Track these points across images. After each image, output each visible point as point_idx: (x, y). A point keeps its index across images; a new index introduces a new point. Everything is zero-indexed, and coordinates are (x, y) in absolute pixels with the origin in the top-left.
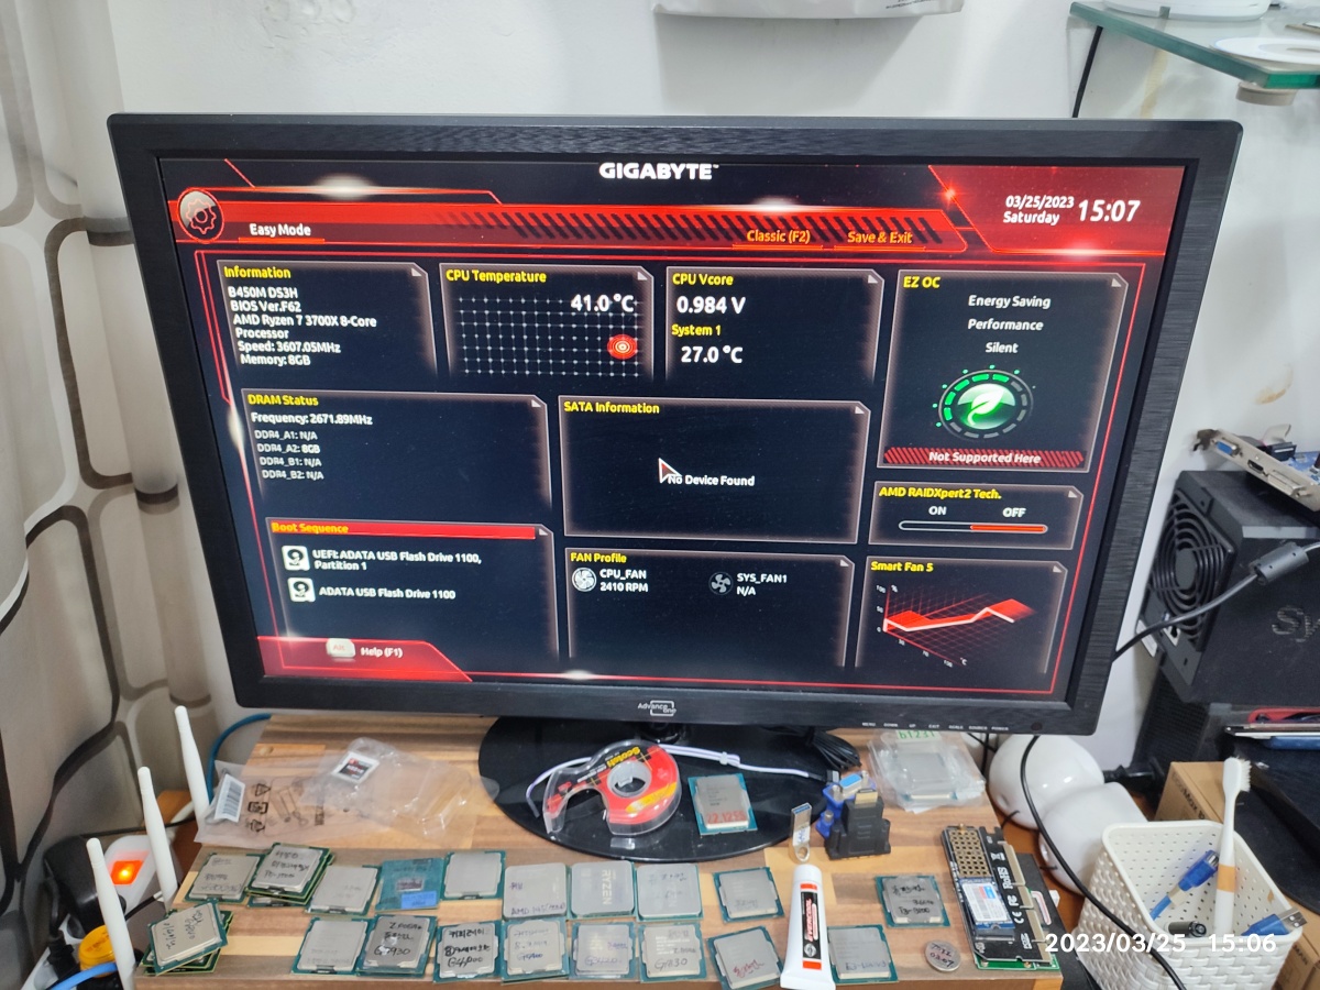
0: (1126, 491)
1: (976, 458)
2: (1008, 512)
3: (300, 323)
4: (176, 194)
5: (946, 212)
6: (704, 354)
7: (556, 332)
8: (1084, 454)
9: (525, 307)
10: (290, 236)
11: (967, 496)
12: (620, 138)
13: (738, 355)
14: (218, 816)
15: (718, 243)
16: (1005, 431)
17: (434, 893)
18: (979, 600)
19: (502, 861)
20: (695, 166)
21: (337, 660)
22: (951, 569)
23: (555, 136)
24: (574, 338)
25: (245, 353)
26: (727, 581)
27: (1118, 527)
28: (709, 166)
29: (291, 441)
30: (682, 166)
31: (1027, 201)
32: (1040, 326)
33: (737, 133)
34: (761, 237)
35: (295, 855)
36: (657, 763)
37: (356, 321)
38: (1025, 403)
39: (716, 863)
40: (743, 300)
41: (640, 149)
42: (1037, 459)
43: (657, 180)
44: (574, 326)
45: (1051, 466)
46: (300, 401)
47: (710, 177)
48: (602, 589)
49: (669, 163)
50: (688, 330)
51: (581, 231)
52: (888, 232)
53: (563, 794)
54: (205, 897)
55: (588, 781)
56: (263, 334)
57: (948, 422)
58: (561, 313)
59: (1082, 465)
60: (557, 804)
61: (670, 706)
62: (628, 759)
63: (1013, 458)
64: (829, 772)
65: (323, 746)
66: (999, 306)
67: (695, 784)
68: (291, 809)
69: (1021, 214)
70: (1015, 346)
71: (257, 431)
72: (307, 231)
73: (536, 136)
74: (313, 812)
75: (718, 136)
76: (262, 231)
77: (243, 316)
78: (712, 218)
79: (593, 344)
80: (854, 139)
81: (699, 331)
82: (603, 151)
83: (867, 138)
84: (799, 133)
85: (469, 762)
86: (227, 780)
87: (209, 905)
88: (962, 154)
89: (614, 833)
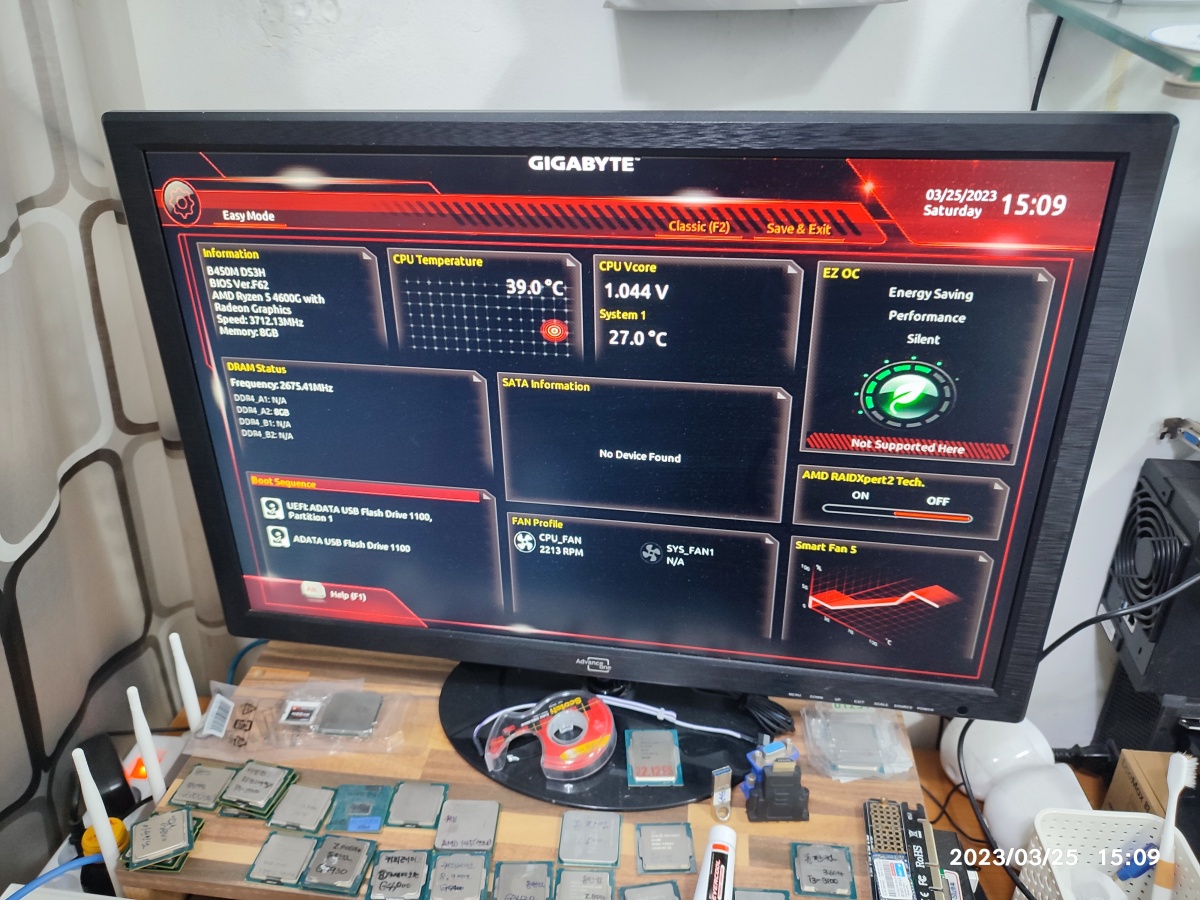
0: (1053, 485)
1: (899, 447)
2: (933, 501)
4: (159, 182)
5: (864, 204)
6: (630, 338)
7: (493, 313)
8: (1010, 447)
9: (464, 289)
10: (257, 222)
11: (890, 483)
12: (545, 133)
13: (663, 339)
14: (207, 731)
15: (643, 232)
16: (928, 421)
17: (379, 819)
18: (903, 584)
19: (445, 794)
20: (619, 159)
21: (311, 600)
22: (875, 552)
23: (487, 131)
24: (510, 319)
25: (222, 325)
26: (657, 551)
27: (1046, 520)
28: (631, 159)
29: (264, 405)
30: (606, 159)
31: (948, 194)
32: (962, 319)
33: (656, 128)
34: (683, 227)
35: (263, 773)
36: (594, 714)
37: (313, 299)
38: (948, 394)
39: (641, 815)
40: (667, 287)
41: (565, 143)
42: (961, 450)
43: (582, 172)
44: (509, 308)
45: (976, 458)
46: (271, 369)
47: (632, 170)
48: (542, 552)
49: (593, 156)
50: (616, 315)
51: (513, 220)
52: (807, 224)
53: (506, 737)
54: (185, 803)
55: (530, 726)
56: (238, 309)
57: (870, 411)
58: (497, 296)
59: (1008, 458)
60: (499, 745)
61: (605, 663)
62: (566, 709)
63: (937, 448)
64: (760, 735)
66: (921, 298)
67: (630, 736)
69: (942, 208)
70: (938, 338)
71: (236, 395)
72: (271, 217)
73: (469, 131)
75: (638, 130)
76: (234, 216)
77: (220, 292)
78: (635, 208)
79: (528, 326)
80: (770, 133)
81: (626, 315)
82: (531, 145)
83: (783, 132)
84: (716, 127)
85: (431, 697)
86: (218, 699)
87: (185, 811)
88: (879, 148)
89: (548, 777)
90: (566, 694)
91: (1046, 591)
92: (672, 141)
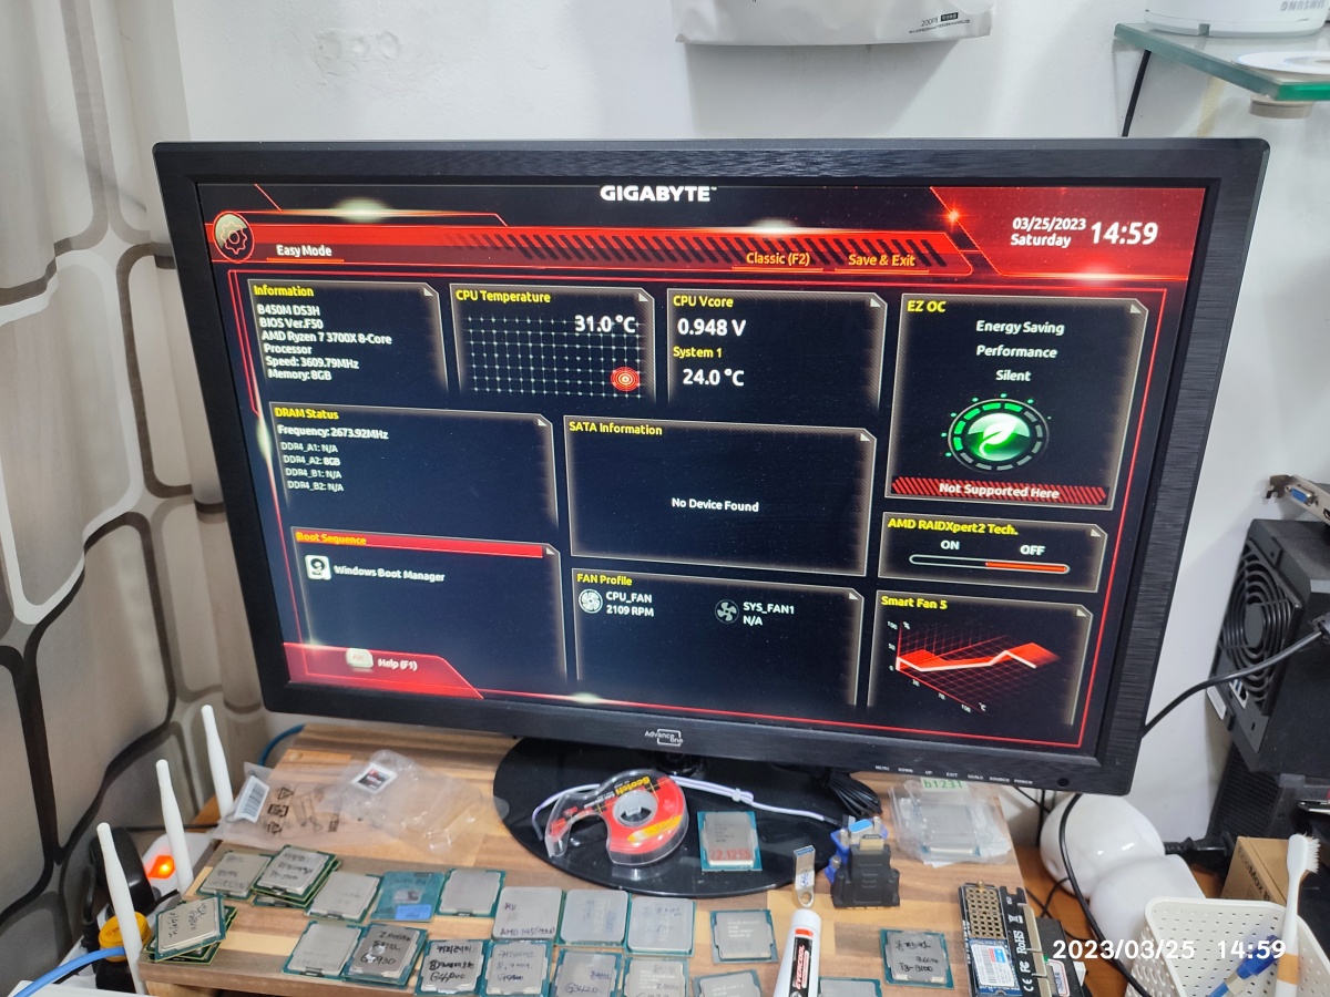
0: (1153, 531)
1: (989, 491)
2: (1026, 550)
3: (322, 340)
4: (211, 216)
5: (949, 234)
6: (705, 377)
7: (561, 352)
8: (1107, 490)
9: (531, 327)
10: (313, 257)
11: (981, 531)
12: (618, 161)
13: (740, 378)
14: (238, 815)
15: (718, 264)
16: (1020, 463)
17: (430, 907)
18: (996, 642)
19: (501, 881)
20: (695, 188)
22: (966, 606)
23: (557, 160)
24: (578, 358)
25: (271, 367)
27: (1146, 569)
28: (707, 188)
29: (313, 454)
30: (681, 189)
31: (1035, 223)
32: (1053, 353)
33: (733, 155)
34: (760, 259)
35: (302, 858)
36: (664, 794)
37: (372, 339)
39: (716, 901)
40: (744, 322)
41: (638, 171)
42: (1055, 495)
43: (657, 203)
44: (578, 346)
45: (1070, 502)
46: (322, 415)
47: (708, 199)
48: (609, 612)
49: (668, 185)
50: (689, 353)
51: (583, 253)
52: (890, 255)
53: (568, 819)
54: (215, 892)
55: (594, 807)
56: (288, 349)
58: (565, 334)
59: (1105, 502)
60: (560, 828)
61: (676, 736)
62: (633, 789)
63: (1030, 493)
64: (844, 816)
65: (349, 756)
66: (1009, 331)
67: (704, 819)
68: (309, 814)
69: (1029, 237)
70: (1028, 374)
71: (283, 443)
72: (328, 252)
73: (538, 160)
74: (329, 819)
75: (714, 159)
76: (288, 251)
77: (271, 332)
78: (711, 240)
79: (597, 366)
80: (853, 161)
81: (700, 353)
82: (602, 174)
83: (865, 159)
84: (795, 154)
85: (485, 781)
86: (251, 782)
87: (216, 899)
88: (963, 175)
89: (614, 862)
90: (633, 773)
91: (1151, 647)
92: (749, 170)
